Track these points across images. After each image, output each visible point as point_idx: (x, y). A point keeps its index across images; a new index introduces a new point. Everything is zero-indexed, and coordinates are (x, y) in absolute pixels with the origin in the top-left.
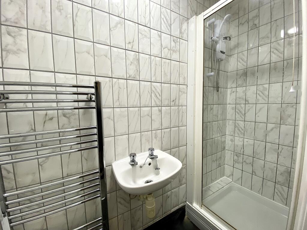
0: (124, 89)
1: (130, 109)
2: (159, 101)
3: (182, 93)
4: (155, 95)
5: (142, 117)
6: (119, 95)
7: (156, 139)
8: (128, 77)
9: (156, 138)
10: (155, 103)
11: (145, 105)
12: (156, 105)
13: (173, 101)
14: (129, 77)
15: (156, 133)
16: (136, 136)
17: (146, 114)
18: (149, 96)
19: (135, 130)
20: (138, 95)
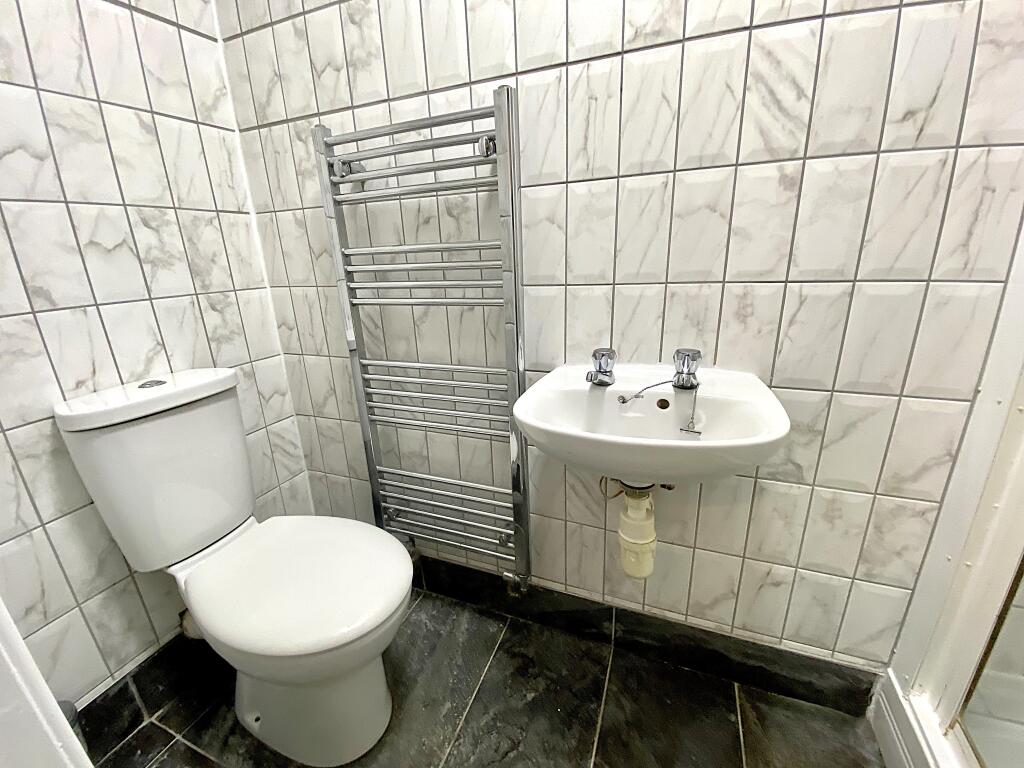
0: (609, 97)
1: (627, 185)
2: (790, 125)
3: (1008, 50)
4: (768, 97)
5: (679, 216)
6: (587, 130)
7: (744, 322)
8: (629, 42)
9: (742, 316)
10: (759, 143)
11: (701, 158)
12: (770, 150)
13: (909, 114)
14: (634, 39)
15: (745, 295)
16: (641, 296)
17: (700, 201)
18: (730, 107)
19: (642, 271)
20: (667, 116)
